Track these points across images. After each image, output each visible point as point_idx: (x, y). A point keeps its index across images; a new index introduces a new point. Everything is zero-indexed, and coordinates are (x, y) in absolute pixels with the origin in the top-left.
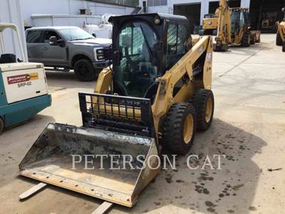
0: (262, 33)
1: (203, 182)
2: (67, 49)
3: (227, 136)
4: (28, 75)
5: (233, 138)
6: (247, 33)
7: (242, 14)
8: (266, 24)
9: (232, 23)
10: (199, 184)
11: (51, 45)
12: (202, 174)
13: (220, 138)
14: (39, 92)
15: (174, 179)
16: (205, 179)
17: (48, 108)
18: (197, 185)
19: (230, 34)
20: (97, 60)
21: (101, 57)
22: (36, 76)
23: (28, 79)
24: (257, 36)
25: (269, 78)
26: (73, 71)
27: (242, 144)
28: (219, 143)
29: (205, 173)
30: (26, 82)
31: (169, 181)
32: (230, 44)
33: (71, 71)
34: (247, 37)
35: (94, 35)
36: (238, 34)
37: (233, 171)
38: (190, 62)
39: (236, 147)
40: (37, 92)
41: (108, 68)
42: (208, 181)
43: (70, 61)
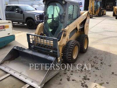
0: (107, 11)
1: (85, 81)
2: (24, 15)
3: (94, 57)
4: (4, 26)
5: (97, 58)
6: (101, 11)
7: (99, 2)
8: (108, 7)
9: (95, 6)
10: (83, 82)
11: (17, 12)
12: (84, 77)
13: (92, 58)
14: (9, 34)
15: (71, 79)
16: (86, 79)
17: (13, 41)
18: (82, 82)
19: (94, 11)
20: (37, 20)
21: (39, 19)
22: (8, 27)
23: (4, 28)
24: (105, 12)
25: (111, 31)
26: (26, 24)
27: (102, 61)
28: (91, 61)
29: (85, 76)
30: (3, 29)
31: (68, 80)
32: (93, 15)
33: (25, 24)
34: (101, 12)
35: (36, 9)
36: (97, 11)
37: (99, 75)
38: (79, 22)
39: (99, 63)
40: (8, 34)
41: (42, 23)
42: (87, 80)
43: (25, 20)
